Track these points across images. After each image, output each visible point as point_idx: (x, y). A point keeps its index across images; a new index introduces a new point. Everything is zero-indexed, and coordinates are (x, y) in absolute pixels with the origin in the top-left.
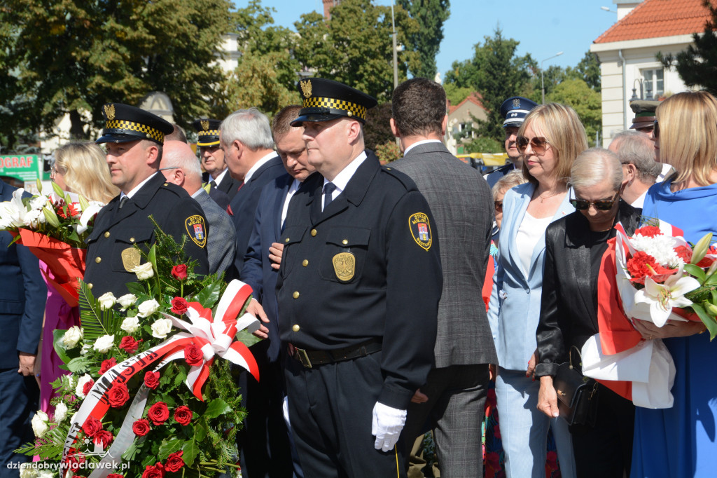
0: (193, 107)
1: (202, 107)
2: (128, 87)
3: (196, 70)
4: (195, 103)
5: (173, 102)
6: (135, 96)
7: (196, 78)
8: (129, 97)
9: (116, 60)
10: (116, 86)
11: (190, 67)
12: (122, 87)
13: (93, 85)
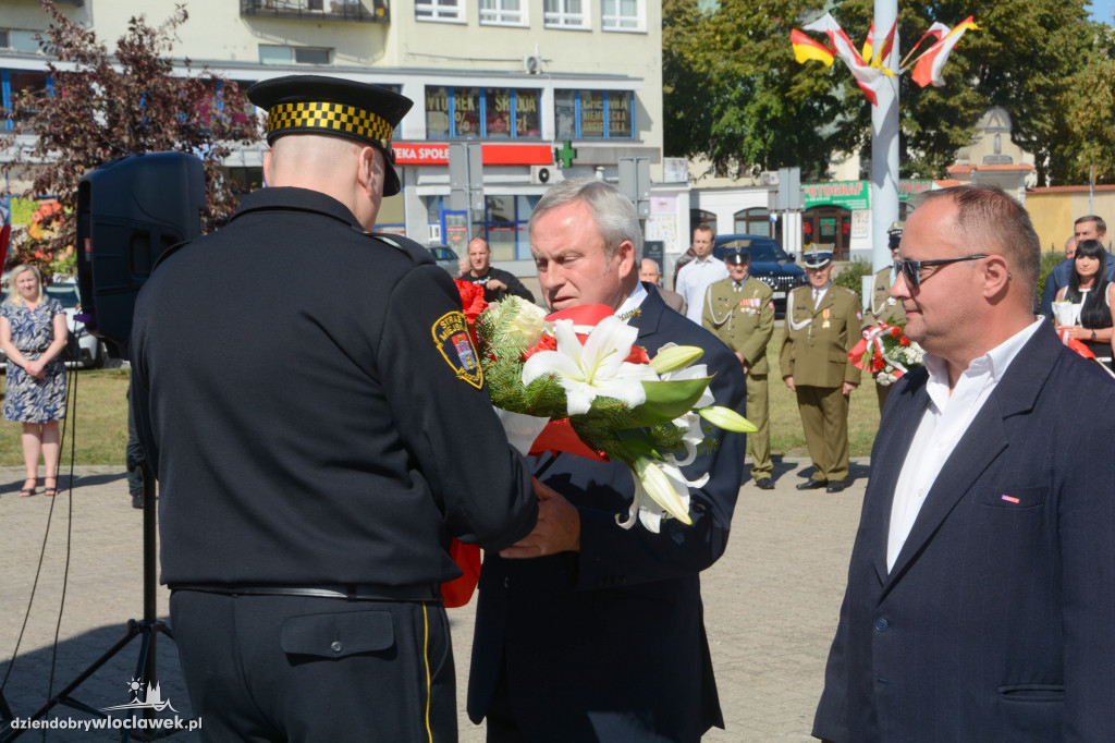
0: (1034, 122)
1: (1044, 121)
2: (965, 103)
3: (1040, 79)
4: (1036, 119)
5: (1013, 117)
6: (972, 112)
7: (1039, 89)
8: (966, 114)
9: (954, 73)
10: (951, 102)
11: (1034, 75)
12: (958, 103)
13: (925, 102)
